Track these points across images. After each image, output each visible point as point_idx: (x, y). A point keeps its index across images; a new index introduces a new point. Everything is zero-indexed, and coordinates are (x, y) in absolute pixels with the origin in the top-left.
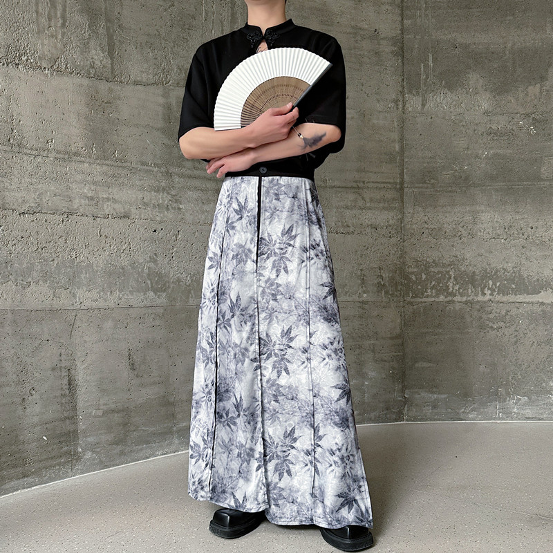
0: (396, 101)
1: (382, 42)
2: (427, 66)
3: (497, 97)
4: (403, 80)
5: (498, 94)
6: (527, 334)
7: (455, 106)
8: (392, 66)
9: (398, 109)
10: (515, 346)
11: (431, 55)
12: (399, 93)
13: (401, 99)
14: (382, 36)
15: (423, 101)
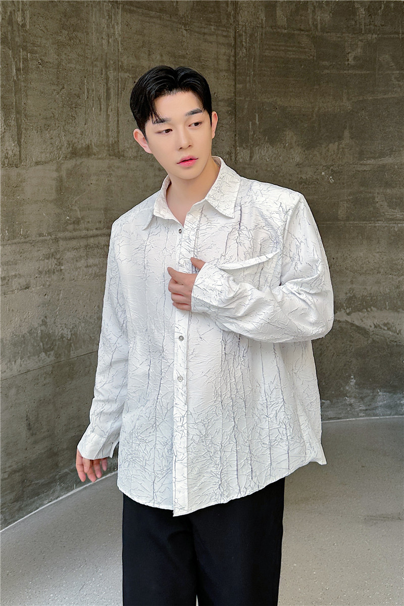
0: (229, 153)
1: (220, 103)
2: (254, 124)
3: (306, 152)
4: (235, 135)
5: (307, 149)
6: (329, 347)
7: (275, 158)
8: (227, 124)
9: (231, 159)
10: (320, 358)
11: (257, 115)
12: (233, 147)
13: (233, 151)
14: (220, 98)
15: (251, 154)
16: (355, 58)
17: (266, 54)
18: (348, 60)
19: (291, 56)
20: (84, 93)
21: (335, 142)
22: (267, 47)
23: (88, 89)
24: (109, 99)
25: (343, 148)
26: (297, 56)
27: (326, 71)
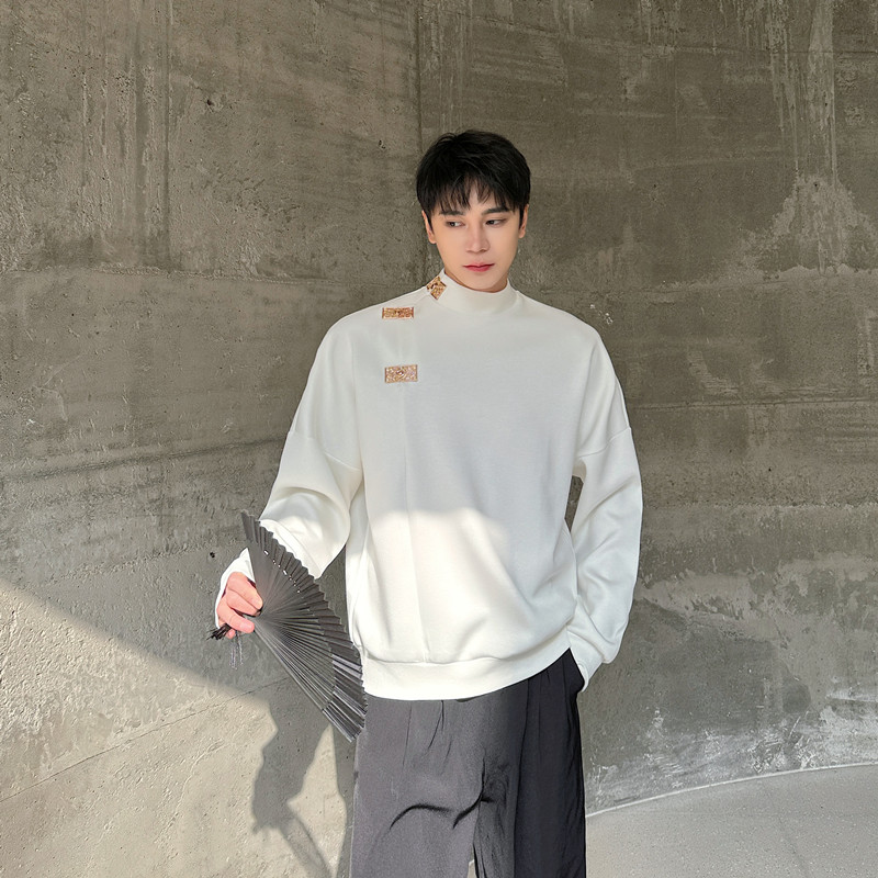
16: (637, 88)
17: (476, 70)
18: (626, 91)
19: (524, 78)
20: (79, 109)
21: (608, 248)
22: (479, 56)
23: (90, 100)
24: (145, 132)
25: (623, 260)
26: (534, 79)
27: (588, 111)
